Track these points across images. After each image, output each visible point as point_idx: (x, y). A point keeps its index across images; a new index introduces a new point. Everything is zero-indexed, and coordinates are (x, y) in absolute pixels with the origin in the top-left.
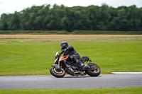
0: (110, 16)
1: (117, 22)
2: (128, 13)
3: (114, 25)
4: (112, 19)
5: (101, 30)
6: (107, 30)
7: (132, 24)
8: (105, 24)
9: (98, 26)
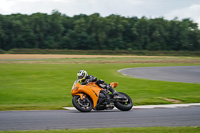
0: (63, 29)
1: (73, 37)
2: (89, 25)
3: (68, 41)
4: (66, 32)
5: (50, 48)
6: (59, 48)
7: (93, 40)
8: (56, 40)
9: (46, 42)
